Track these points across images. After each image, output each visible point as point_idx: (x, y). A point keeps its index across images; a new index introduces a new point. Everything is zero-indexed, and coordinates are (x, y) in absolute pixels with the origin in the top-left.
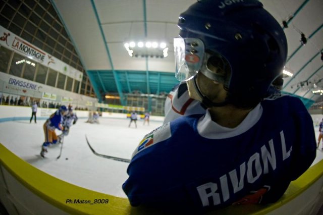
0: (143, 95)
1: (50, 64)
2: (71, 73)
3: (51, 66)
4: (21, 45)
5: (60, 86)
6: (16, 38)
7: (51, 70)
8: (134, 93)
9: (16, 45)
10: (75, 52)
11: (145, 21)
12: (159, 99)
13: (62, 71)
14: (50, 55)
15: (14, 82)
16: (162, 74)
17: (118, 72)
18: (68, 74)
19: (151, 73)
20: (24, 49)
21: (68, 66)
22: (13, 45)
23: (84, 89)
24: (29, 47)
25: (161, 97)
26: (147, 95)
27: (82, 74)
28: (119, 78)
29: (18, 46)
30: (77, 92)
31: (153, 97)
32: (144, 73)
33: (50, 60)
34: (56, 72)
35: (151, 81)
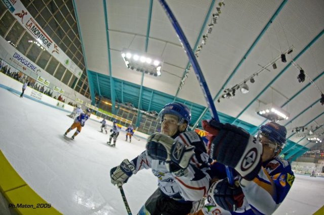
0: (134, 109)
1: (54, 52)
2: (71, 67)
3: (55, 55)
4: (34, 26)
5: (58, 76)
6: (31, 19)
7: (53, 58)
8: (126, 105)
9: (29, 25)
10: (81, 49)
11: (148, 36)
12: (149, 116)
13: (63, 63)
14: (56, 45)
15: (18, 57)
16: (155, 92)
17: (115, 80)
18: (68, 67)
19: (145, 89)
20: (35, 32)
21: (70, 60)
22: (26, 24)
23: (80, 86)
24: (40, 31)
25: (151, 115)
26: (137, 110)
27: (82, 72)
28: (116, 86)
29: (30, 27)
30: (72, 87)
31: (144, 114)
32: (138, 87)
33: (55, 50)
34: (58, 62)
35: (144, 97)
